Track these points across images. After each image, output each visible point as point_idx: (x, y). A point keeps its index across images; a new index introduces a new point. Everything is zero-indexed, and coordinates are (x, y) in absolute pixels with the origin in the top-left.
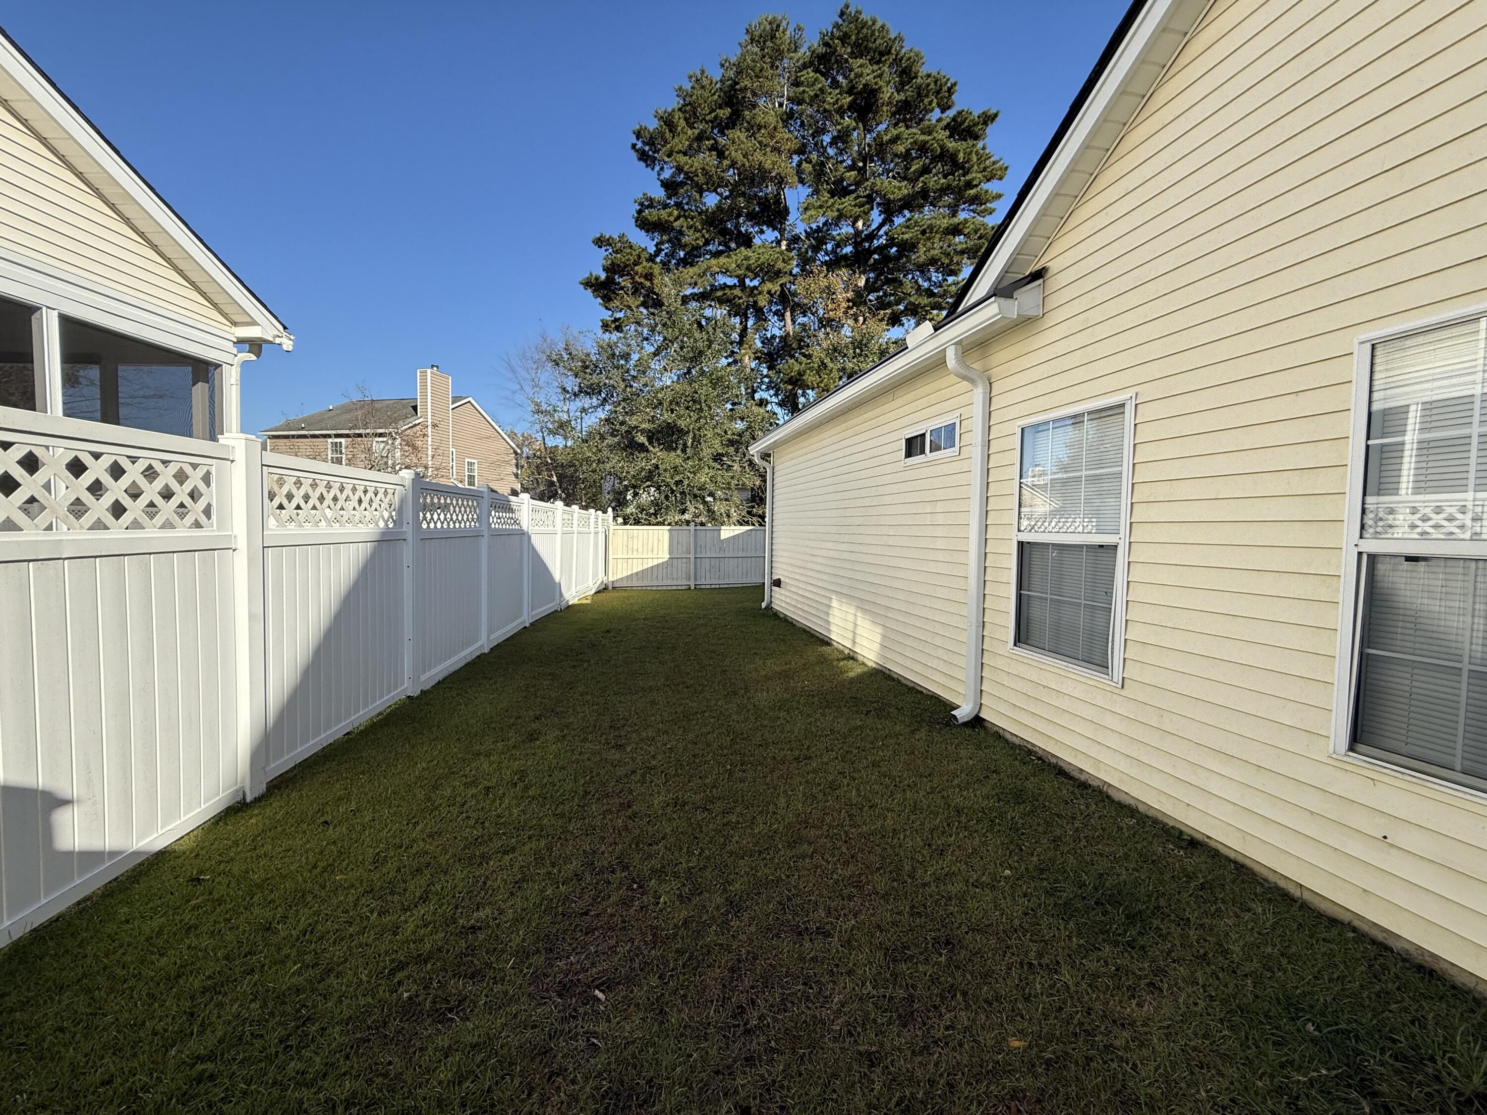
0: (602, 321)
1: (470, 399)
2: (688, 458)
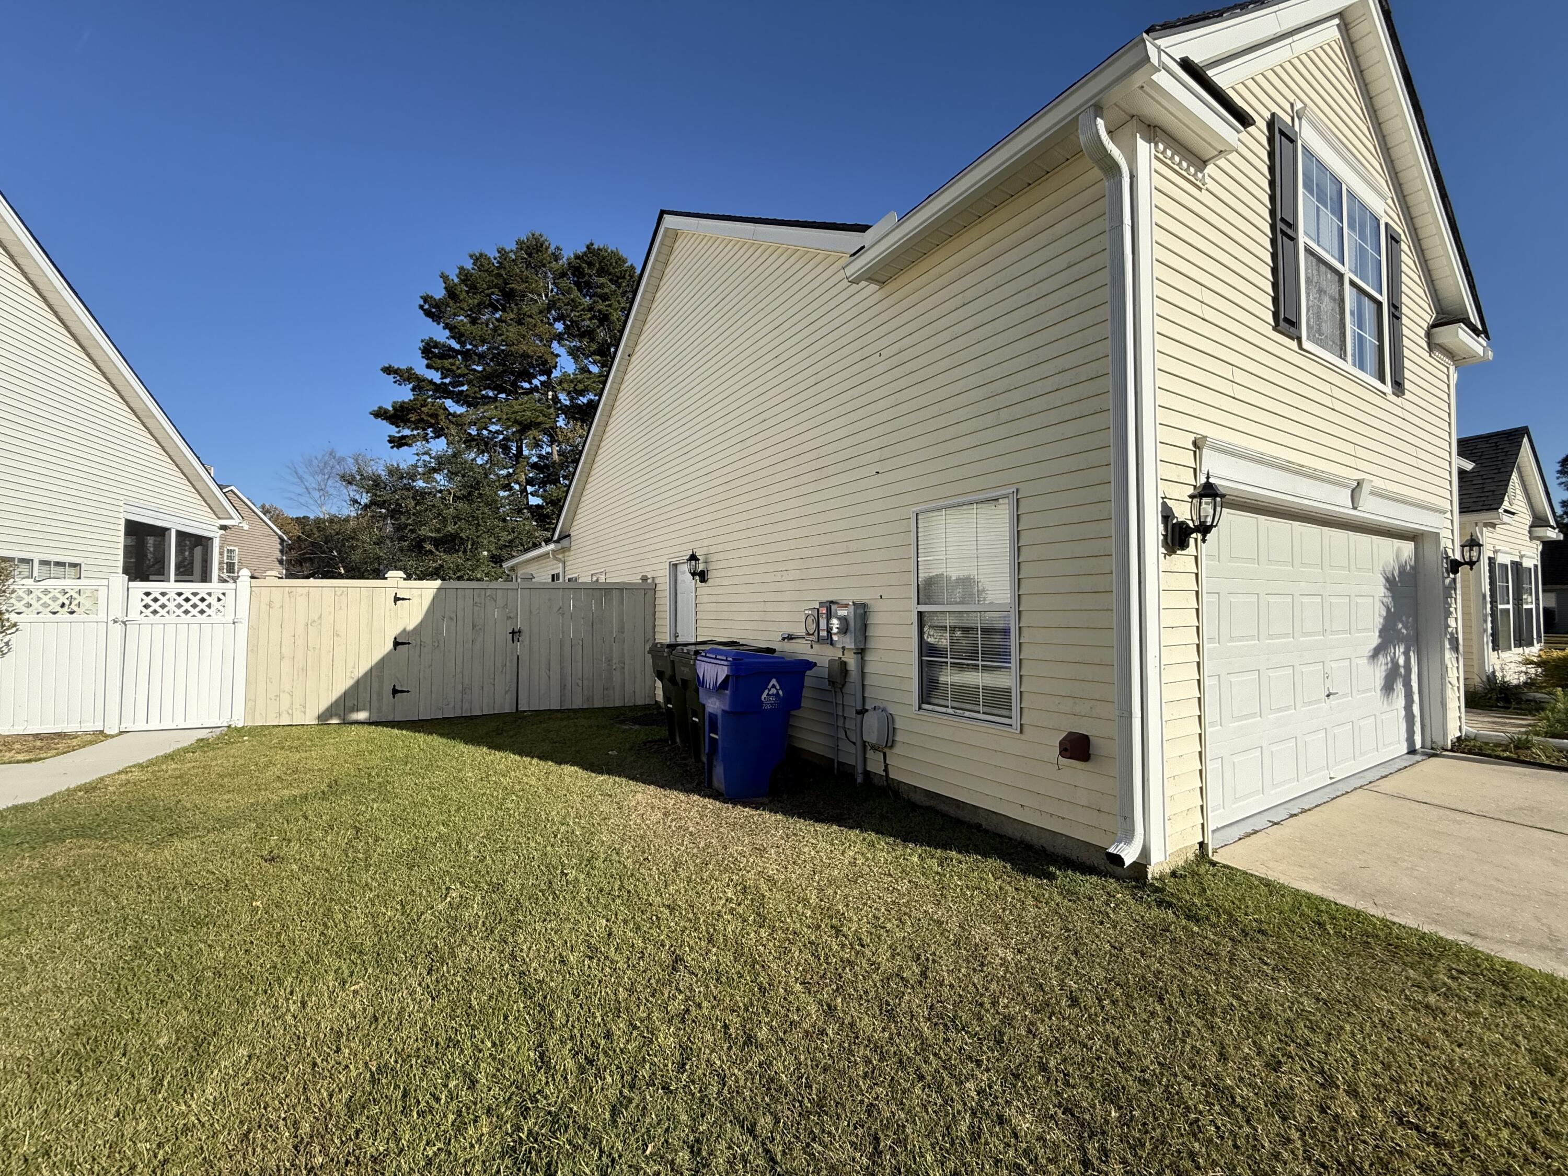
0: (390, 436)
1: (232, 488)
2: (468, 559)
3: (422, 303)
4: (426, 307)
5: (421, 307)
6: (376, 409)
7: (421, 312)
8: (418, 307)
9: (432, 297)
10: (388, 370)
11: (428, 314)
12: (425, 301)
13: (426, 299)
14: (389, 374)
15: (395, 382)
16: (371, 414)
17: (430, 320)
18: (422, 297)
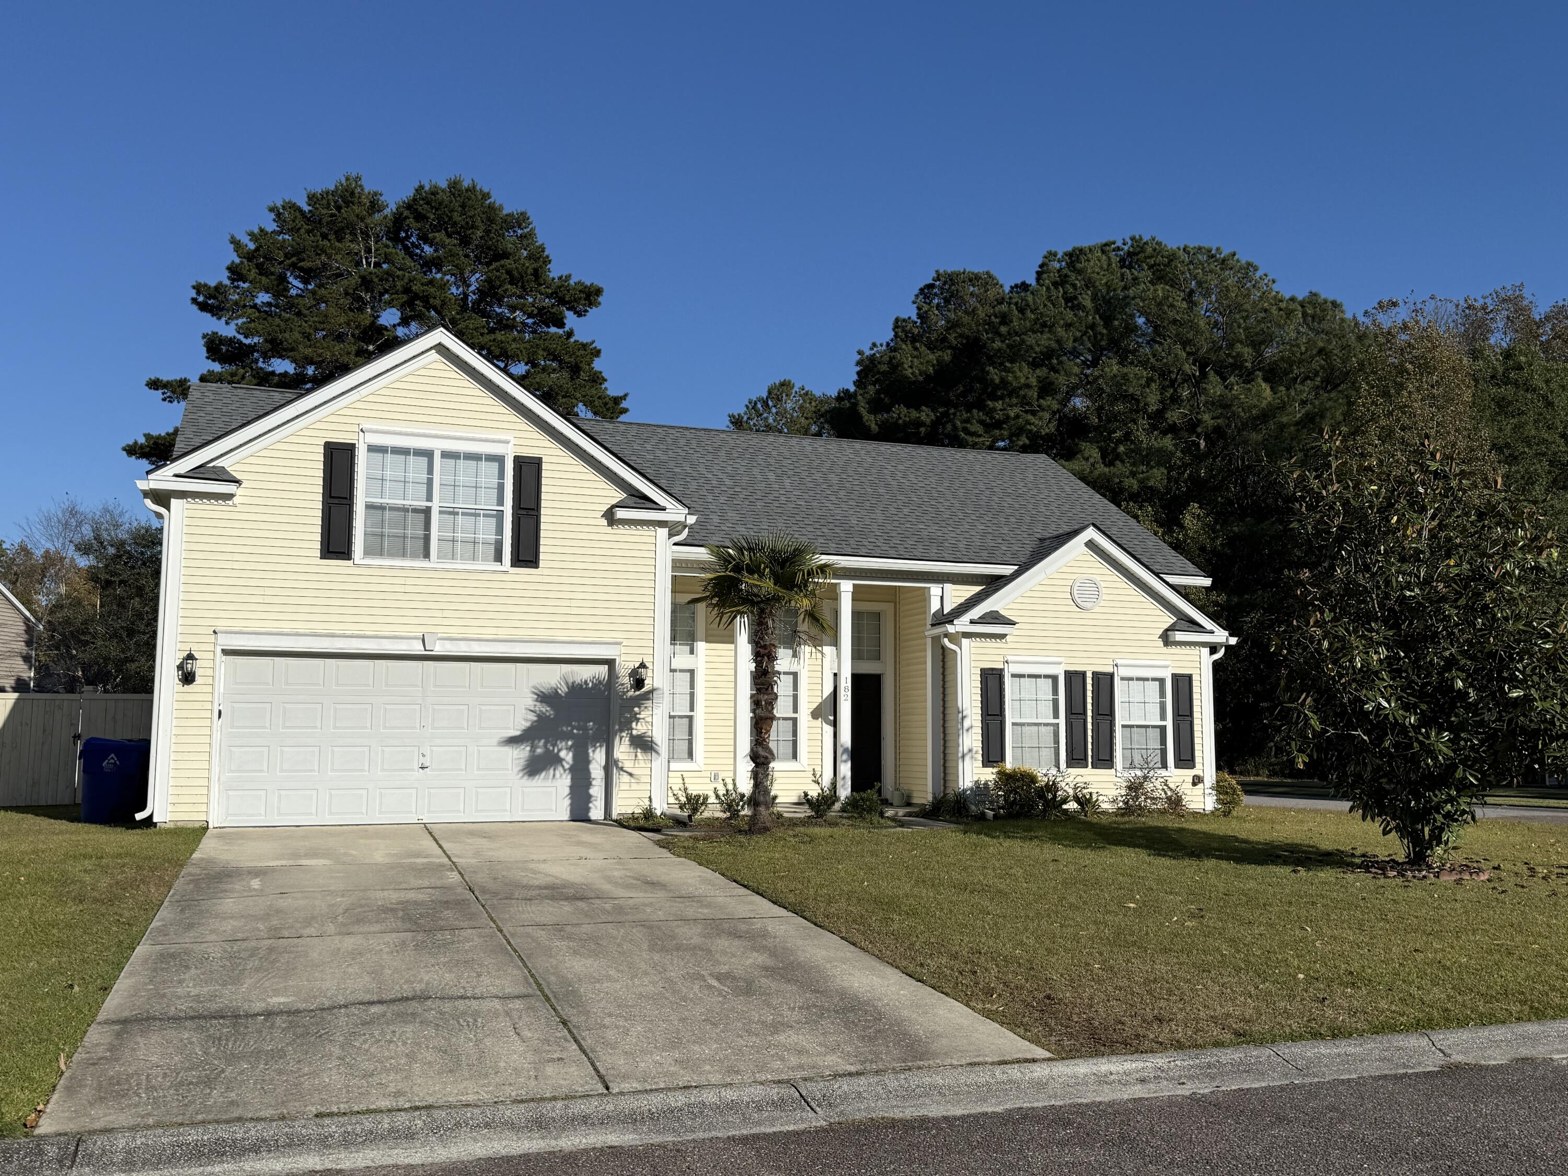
3: (195, 296)
4: (201, 299)
5: (194, 300)
6: (131, 442)
7: (195, 307)
8: (190, 302)
9: (206, 285)
10: (154, 384)
11: (203, 307)
12: (198, 293)
13: (198, 288)
14: (157, 389)
15: (164, 400)
16: (124, 449)
17: (209, 315)
18: (194, 287)
